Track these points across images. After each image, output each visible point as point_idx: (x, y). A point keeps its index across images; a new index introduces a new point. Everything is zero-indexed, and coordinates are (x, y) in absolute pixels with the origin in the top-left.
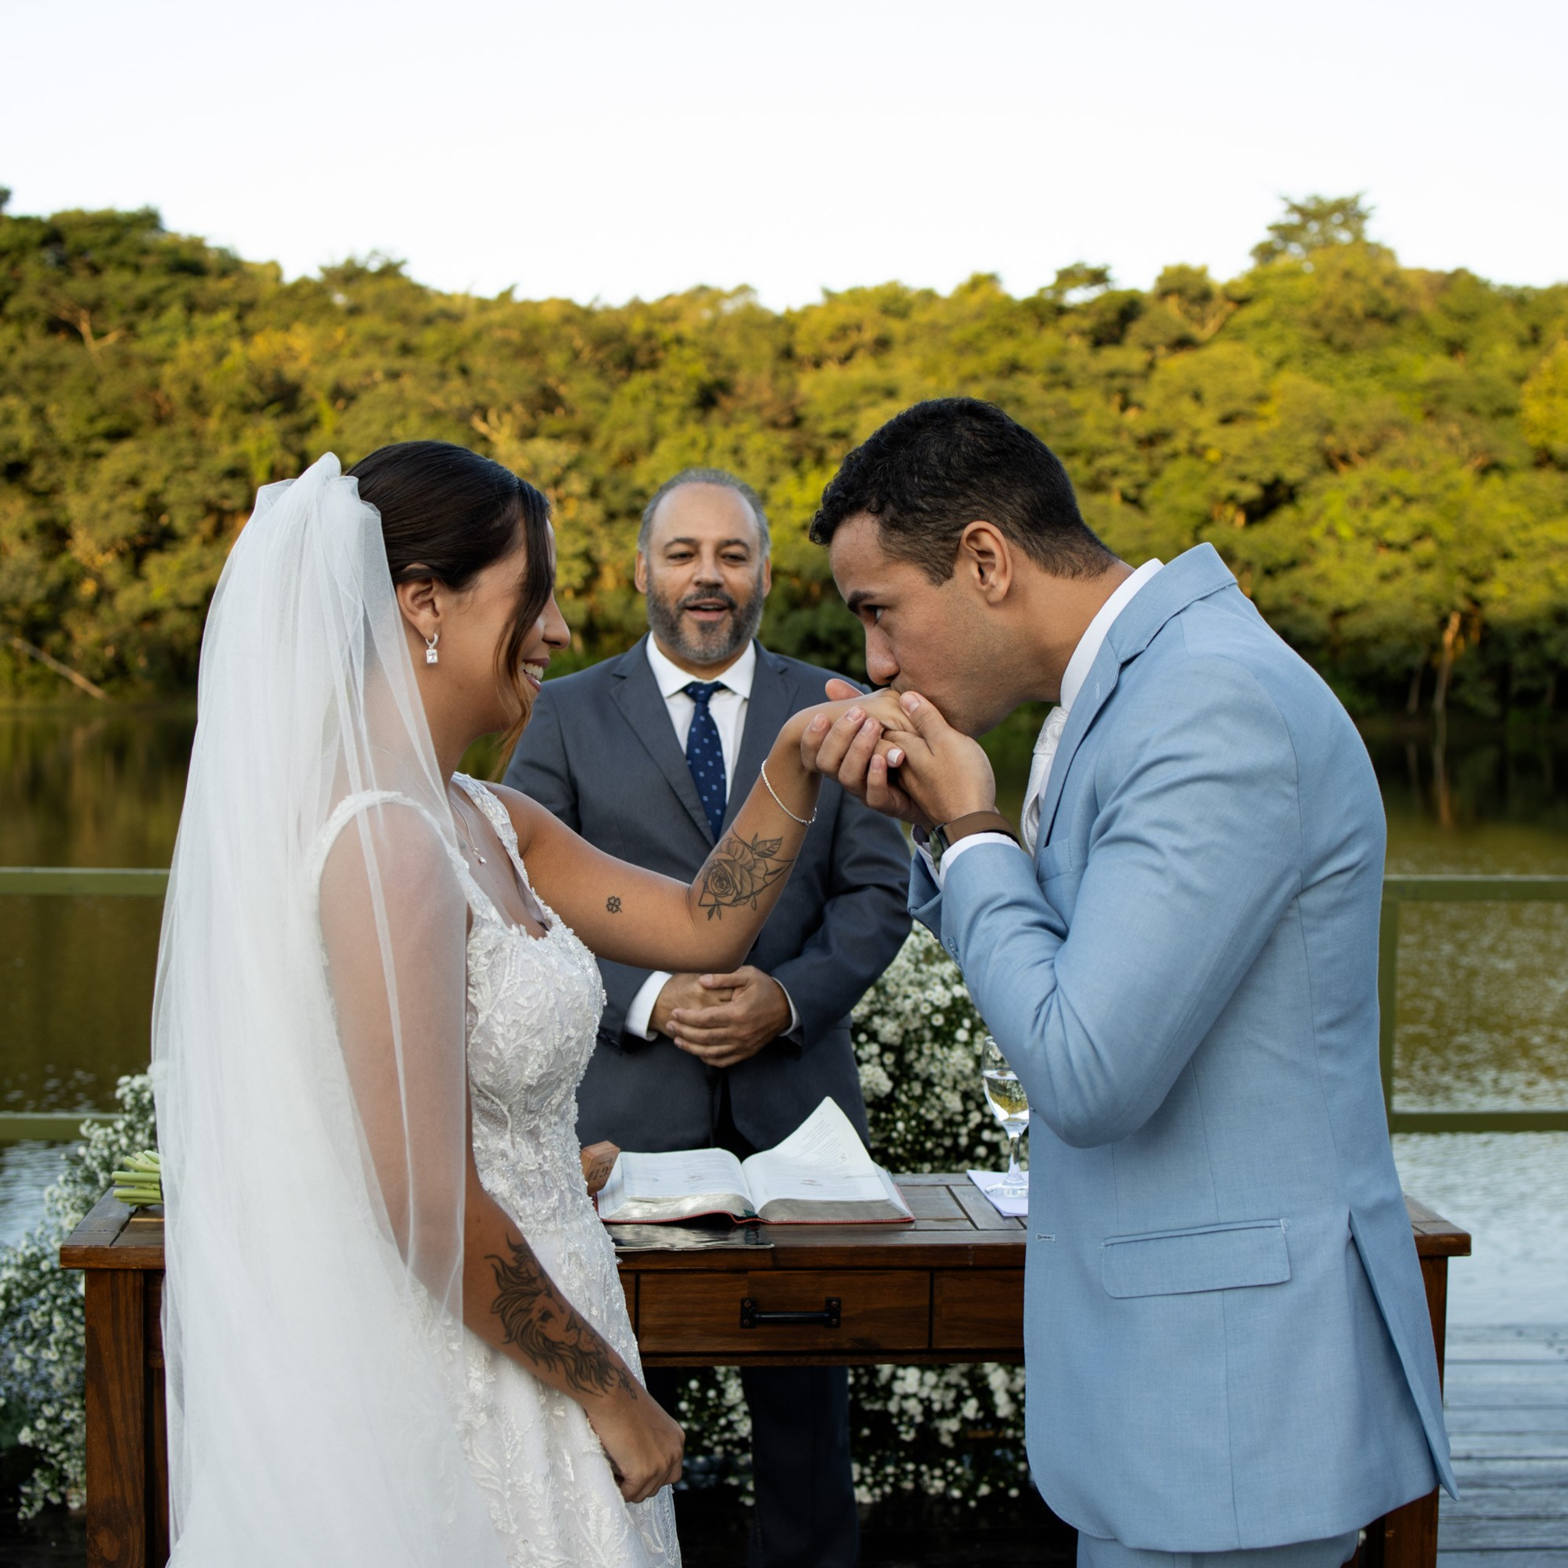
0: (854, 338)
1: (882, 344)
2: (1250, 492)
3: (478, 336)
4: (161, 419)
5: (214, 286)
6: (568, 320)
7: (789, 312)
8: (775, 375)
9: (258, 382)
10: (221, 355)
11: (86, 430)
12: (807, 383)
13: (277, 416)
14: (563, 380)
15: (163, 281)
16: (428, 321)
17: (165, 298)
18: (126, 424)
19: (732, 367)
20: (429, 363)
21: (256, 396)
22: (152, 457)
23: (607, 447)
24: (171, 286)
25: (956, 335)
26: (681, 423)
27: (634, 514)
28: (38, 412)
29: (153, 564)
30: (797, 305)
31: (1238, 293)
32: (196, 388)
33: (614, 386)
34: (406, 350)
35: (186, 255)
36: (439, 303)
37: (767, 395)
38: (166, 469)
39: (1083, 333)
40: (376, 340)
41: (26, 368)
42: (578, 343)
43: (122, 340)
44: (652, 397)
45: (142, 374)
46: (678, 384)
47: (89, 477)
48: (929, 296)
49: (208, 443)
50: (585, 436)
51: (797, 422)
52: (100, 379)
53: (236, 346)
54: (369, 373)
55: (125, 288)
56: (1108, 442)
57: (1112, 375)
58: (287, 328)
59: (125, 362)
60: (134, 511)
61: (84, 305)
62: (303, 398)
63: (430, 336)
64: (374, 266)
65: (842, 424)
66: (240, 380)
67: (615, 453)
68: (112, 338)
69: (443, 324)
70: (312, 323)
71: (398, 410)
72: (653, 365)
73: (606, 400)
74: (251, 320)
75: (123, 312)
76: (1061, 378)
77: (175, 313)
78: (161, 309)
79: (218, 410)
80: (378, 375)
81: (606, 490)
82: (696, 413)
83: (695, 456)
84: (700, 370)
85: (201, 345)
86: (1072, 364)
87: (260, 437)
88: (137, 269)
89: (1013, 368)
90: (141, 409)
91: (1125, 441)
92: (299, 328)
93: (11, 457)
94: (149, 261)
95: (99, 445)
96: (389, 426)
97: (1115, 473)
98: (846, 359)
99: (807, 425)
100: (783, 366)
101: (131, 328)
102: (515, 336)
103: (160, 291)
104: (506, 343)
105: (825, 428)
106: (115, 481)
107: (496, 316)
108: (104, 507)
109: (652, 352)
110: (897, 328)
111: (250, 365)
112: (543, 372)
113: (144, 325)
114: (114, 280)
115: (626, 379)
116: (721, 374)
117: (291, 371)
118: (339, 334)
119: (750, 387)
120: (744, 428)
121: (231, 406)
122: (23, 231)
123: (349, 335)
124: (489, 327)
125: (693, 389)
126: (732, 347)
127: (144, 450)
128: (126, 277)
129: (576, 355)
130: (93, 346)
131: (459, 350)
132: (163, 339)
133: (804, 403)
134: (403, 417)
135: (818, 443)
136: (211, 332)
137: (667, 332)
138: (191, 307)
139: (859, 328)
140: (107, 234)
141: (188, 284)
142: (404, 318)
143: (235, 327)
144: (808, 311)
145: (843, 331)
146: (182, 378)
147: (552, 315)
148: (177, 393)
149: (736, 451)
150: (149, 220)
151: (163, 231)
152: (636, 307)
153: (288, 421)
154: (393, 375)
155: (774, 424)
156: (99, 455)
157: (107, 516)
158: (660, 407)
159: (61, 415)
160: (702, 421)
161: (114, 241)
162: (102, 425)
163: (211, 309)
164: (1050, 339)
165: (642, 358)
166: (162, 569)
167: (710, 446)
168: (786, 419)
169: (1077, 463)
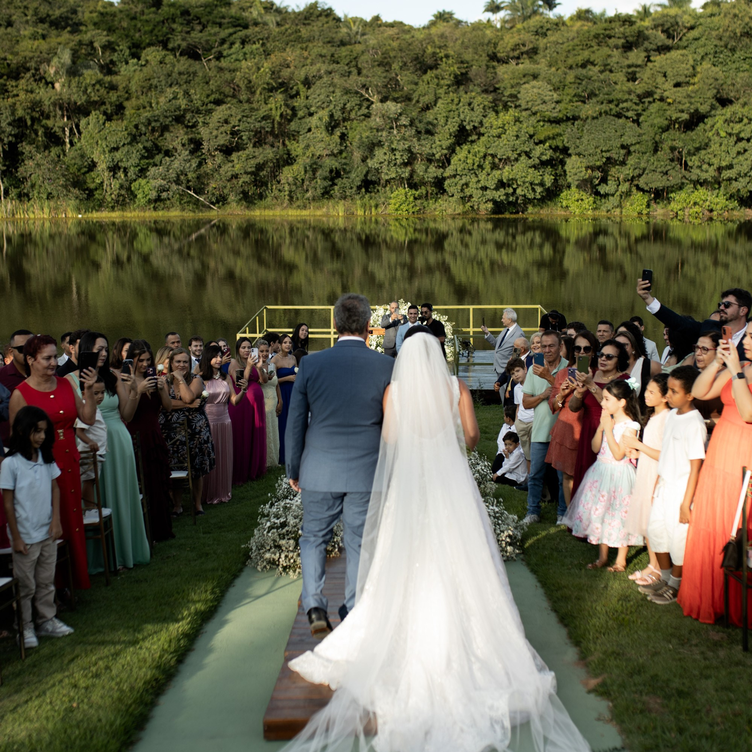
0: (521, 49)
2: (685, 116)
4: (235, 95)
5: (252, 31)
8: (487, 67)
9: (273, 77)
10: (259, 67)
11: (206, 100)
12: (501, 71)
13: (282, 93)
15: (232, 30)
17: (232, 38)
18: (222, 97)
19: (469, 66)
20: (343, 67)
21: (273, 84)
22: (234, 111)
23: (418, 102)
24: (235, 33)
26: (447, 92)
27: (429, 132)
28: (187, 93)
29: (234, 156)
31: (688, 25)
32: (250, 82)
33: (420, 77)
34: (334, 61)
37: (483, 79)
38: (239, 117)
39: (618, 47)
40: (321, 57)
41: (180, 74)
43: (217, 59)
44: (436, 80)
45: (227, 75)
46: (447, 75)
47: (208, 120)
49: (255, 105)
50: (408, 99)
51: (496, 90)
52: (210, 78)
53: (265, 63)
54: (319, 71)
55: (216, 34)
56: (626, 97)
57: (629, 66)
58: (283, 50)
59: (220, 71)
60: (226, 134)
61: (199, 42)
62: (292, 84)
63: (344, 52)
65: (513, 91)
66: (268, 77)
67: (420, 106)
68: (212, 58)
70: (294, 47)
71: (331, 89)
72: (436, 67)
73: (416, 84)
74: (268, 47)
76: (608, 68)
77: (237, 46)
78: (232, 44)
79: (258, 92)
80: (323, 72)
81: (417, 122)
82: (454, 88)
83: (453, 107)
84: (455, 69)
85: (250, 62)
86: (612, 61)
87: (277, 101)
88: (220, 25)
89: (587, 63)
90: (227, 90)
91: (633, 97)
92: (289, 49)
93: (177, 113)
94: (226, 21)
95: (210, 106)
97: (628, 110)
98: (518, 58)
99: (500, 91)
100: (491, 63)
101: (220, 54)
102: (379, 56)
103: (231, 34)
105: (507, 93)
106: (219, 121)
107: (371, 42)
108: (215, 133)
109: (436, 61)
110: (541, 42)
111: (271, 71)
113: (226, 51)
114: (211, 31)
115: (424, 74)
116: (464, 70)
117: (287, 72)
119: (476, 76)
120: (473, 94)
121: (264, 89)
122: (172, 10)
125: (452, 78)
127: (229, 109)
128: (217, 29)
129: (405, 64)
130: (205, 62)
131: (356, 58)
132: (233, 57)
133: (499, 81)
135: (505, 99)
136: (252, 53)
137: (442, 53)
138: (243, 42)
139: (524, 44)
141: (243, 33)
143: (262, 51)
145: (517, 46)
146: (244, 78)
148: (242, 83)
149: (470, 104)
153: (286, 94)
154: (329, 73)
155: (486, 91)
156: (212, 111)
157: (216, 137)
158: (438, 86)
159: (195, 94)
160: (455, 91)
162: (212, 98)
163: (252, 42)
164: (603, 50)
165: (431, 65)
166: (239, 158)
167: (459, 102)
168: (490, 89)
169: (612, 106)
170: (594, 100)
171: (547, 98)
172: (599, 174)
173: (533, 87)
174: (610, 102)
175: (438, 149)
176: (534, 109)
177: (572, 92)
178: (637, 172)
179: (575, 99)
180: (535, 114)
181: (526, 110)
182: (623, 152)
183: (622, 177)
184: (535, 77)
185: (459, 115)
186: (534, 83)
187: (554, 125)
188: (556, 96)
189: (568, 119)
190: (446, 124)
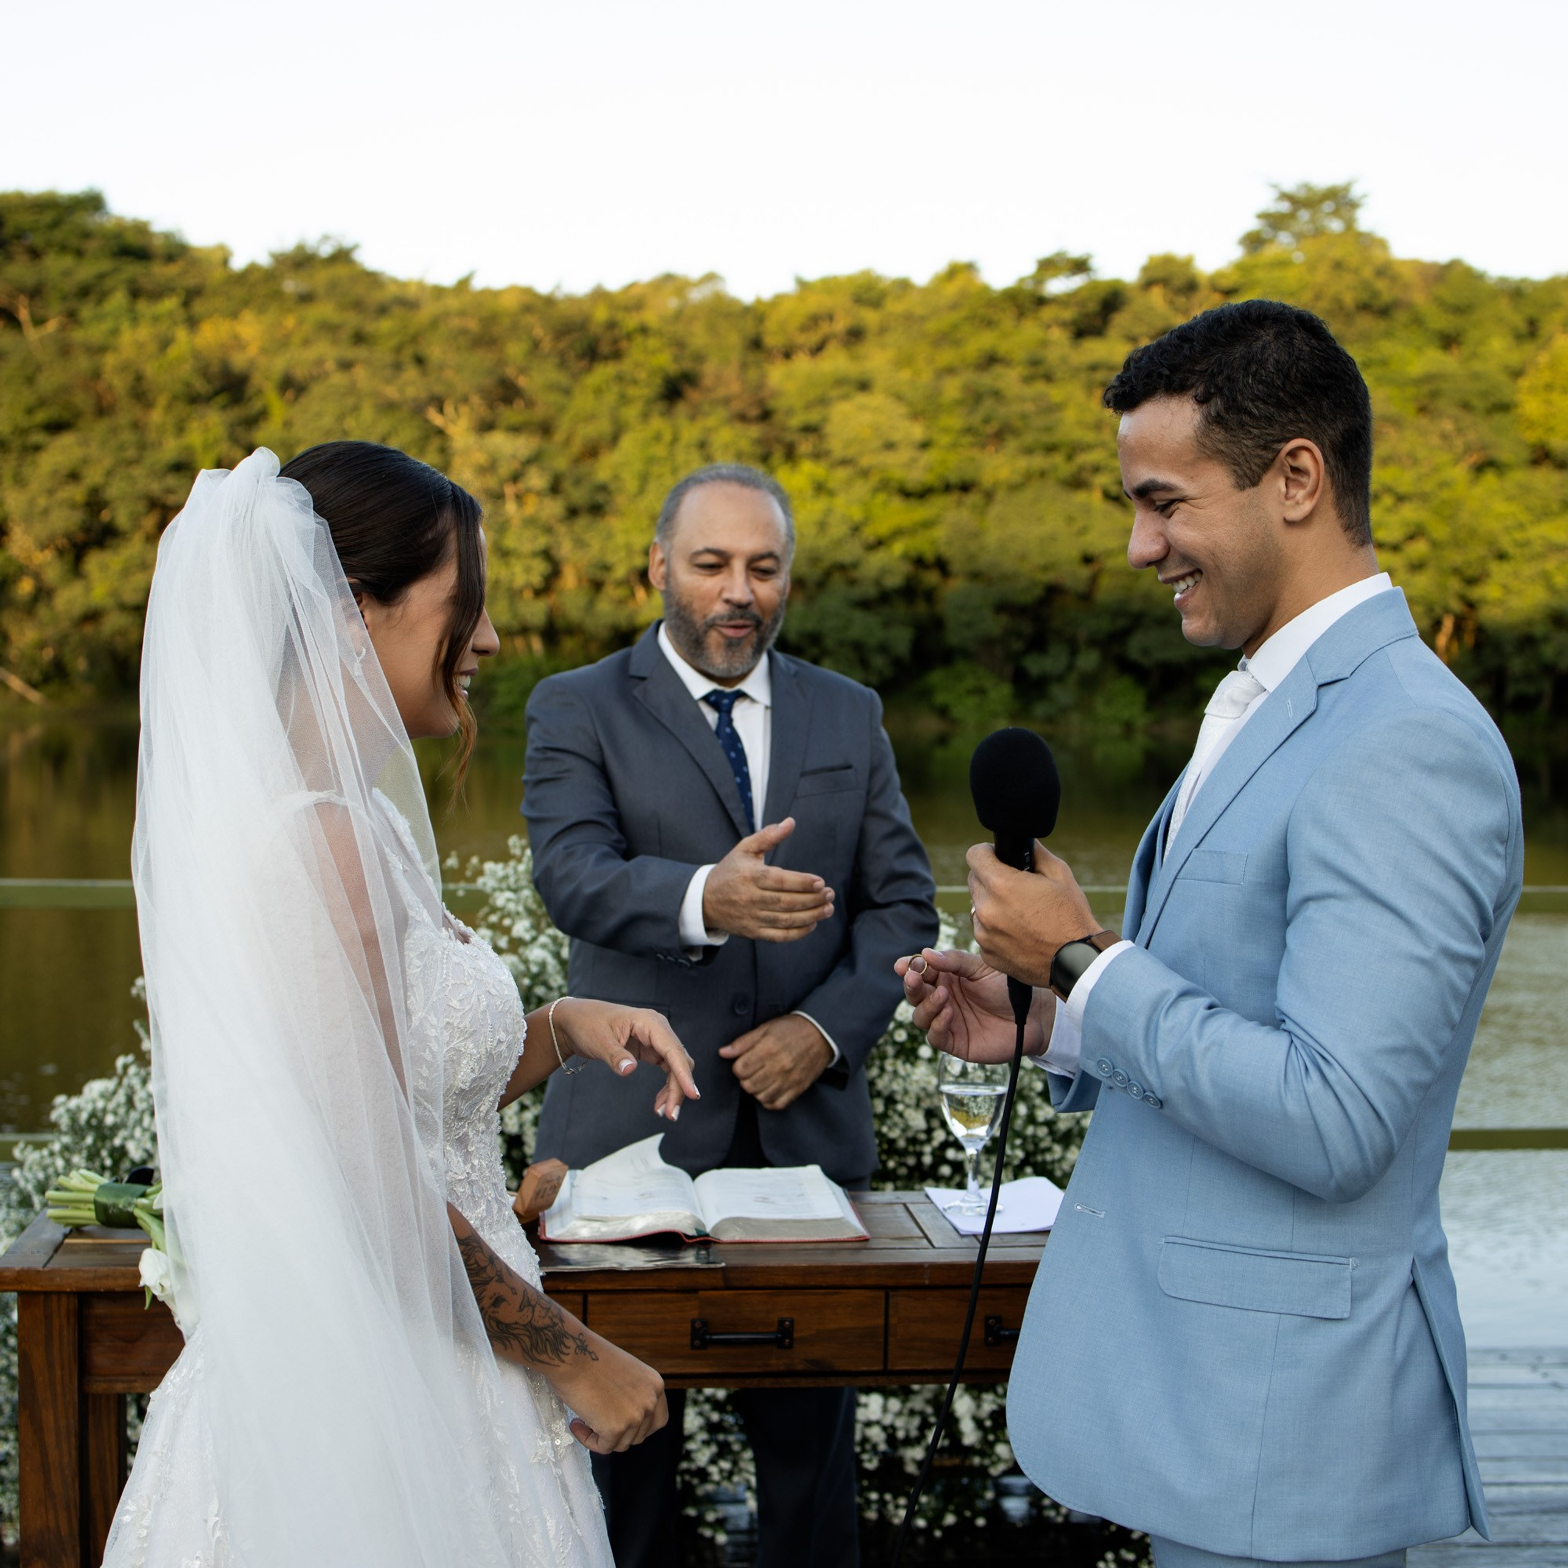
0: (825, 328)
1: (855, 335)
3: (435, 323)
4: (103, 410)
5: (161, 272)
6: (527, 309)
7: (759, 302)
8: (744, 366)
9: (204, 372)
10: (165, 343)
11: (24, 422)
12: (777, 375)
13: (224, 408)
14: (523, 371)
15: (105, 265)
16: (383, 310)
17: (109, 283)
18: (66, 415)
19: (699, 358)
20: (382, 354)
21: (201, 386)
22: (93, 450)
23: (568, 441)
24: (115, 271)
25: (932, 326)
26: (645, 416)
27: (597, 510)
29: (94, 562)
30: (767, 294)
31: (1226, 283)
32: (139, 378)
33: (576, 377)
34: (359, 338)
35: (132, 239)
36: (392, 291)
37: (735, 388)
38: (107, 462)
39: (1063, 324)
40: (328, 329)
42: (539, 332)
43: (63, 328)
44: (615, 389)
45: (83, 363)
46: (642, 375)
47: (27, 471)
48: (904, 285)
49: (152, 436)
50: (546, 429)
51: (766, 415)
52: (38, 368)
53: (182, 334)
54: (320, 362)
55: (66, 273)
56: (1089, 437)
57: (1093, 368)
58: (234, 315)
59: (65, 351)
60: (73, 506)
61: (22, 290)
62: (250, 390)
63: (385, 325)
64: (326, 251)
65: (813, 417)
66: (186, 370)
67: (576, 447)
68: (52, 326)
69: (397, 311)
70: (261, 310)
71: (350, 401)
72: (617, 355)
73: (567, 392)
74: (198, 307)
75: (64, 298)
76: (1041, 370)
77: (118, 299)
78: (103, 296)
79: (162, 401)
80: (330, 365)
81: (567, 485)
82: (660, 406)
83: (660, 450)
84: (665, 361)
85: (144, 332)
86: (1053, 356)
87: (206, 429)
88: (79, 253)
89: (991, 360)
90: (82, 400)
92: (248, 316)
94: (92, 245)
95: (37, 438)
96: (341, 417)
97: (1096, 469)
98: (818, 349)
99: (777, 418)
100: (752, 357)
101: (72, 317)
102: (473, 325)
103: (102, 276)
104: (463, 332)
105: (796, 421)
106: (54, 473)
107: (453, 303)
108: (42, 502)
109: (615, 342)
110: (870, 318)
111: (196, 354)
112: (501, 362)
113: (86, 311)
114: (55, 265)
115: (589, 369)
116: (687, 365)
117: (239, 361)
118: (290, 322)
119: (719, 378)
120: (711, 421)
121: (175, 398)
123: (301, 322)
124: (446, 315)
125: (658, 381)
126: (699, 337)
127: (85, 443)
128: (68, 261)
129: (536, 345)
130: (32, 334)
131: (415, 339)
132: (105, 326)
133: (775, 394)
134: (356, 409)
135: (789, 437)
136: (156, 319)
137: (631, 322)
138: (136, 293)
139: (831, 318)
140: (48, 217)
141: (132, 269)
142: (358, 305)
143: (181, 314)
144: (778, 300)
145: (814, 321)
146: (124, 368)
147: (510, 303)
148: (118, 384)
149: (702, 445)
150: (93, 202)
151: (107, 213)
152: (599, 295)
153: (236, 413)
154: (346, 365)
155: (742, 418)
156: (37, 448)
157: (46, 512)
158: (624, 400)
160: (668, 413)
161: (55, 224)
162: (41, 416)
163: (157, 294)
164: (1030, 331)
165: (605, 348)
166: (104, 568)
167: (675, 440)
168: (754, 412)
169: (1058, 459)
170: (1012, 444)
171: (896, 436)
172: (1027, 627)
173: (862, 408)
174: (1051, 449)
175: (623, 554)
176: (866, 461)
177: (955, 421)
178: (1121, 623)
179: (967, 440)
180: (865, 473)
181: (845, 462)
182: (1085, 572)
183: (1082, 634)
184: (864, 386)
185: (674, 471)
186: (862, 399)
187: (914, 503)
188: (917, 432)
189: (947, 488)
190: (642, 490)
